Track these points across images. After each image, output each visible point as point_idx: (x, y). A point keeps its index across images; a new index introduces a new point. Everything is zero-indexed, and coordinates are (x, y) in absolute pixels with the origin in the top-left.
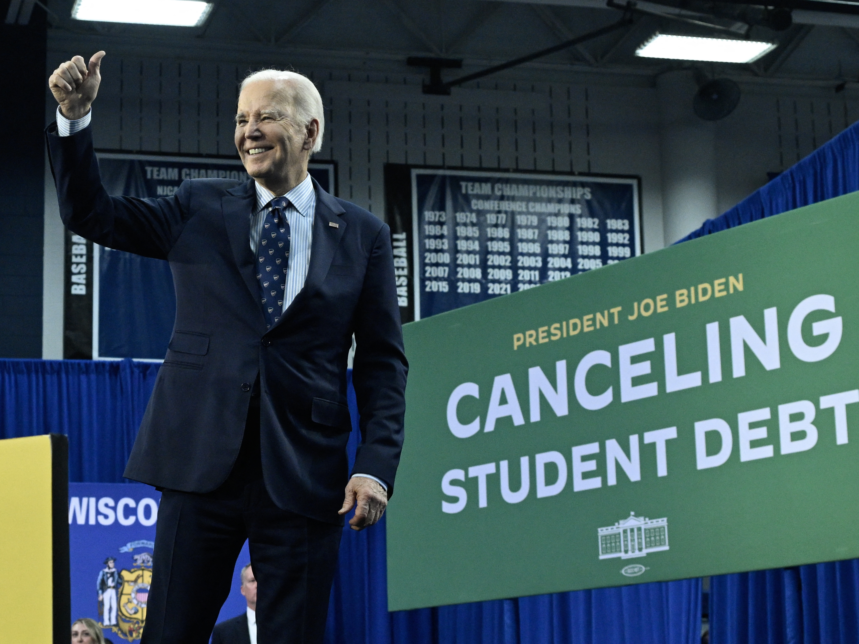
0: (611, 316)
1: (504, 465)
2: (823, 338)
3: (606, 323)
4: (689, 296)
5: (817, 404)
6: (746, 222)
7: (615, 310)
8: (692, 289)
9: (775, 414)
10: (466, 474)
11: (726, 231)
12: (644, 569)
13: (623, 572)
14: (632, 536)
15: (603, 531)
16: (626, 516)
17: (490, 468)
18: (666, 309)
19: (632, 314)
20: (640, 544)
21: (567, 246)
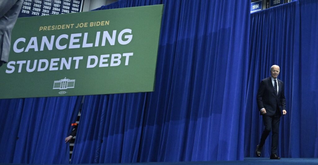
0: (71, 26)
1: (29, 62)
2: (127, 39)
3: (69, 27)
4: (94, 24)
5: (122, 55)
6: (113, 8)
7: (72, 25)
8: (95, 22)
9: (111, 56)
10: (16, 63)
11: (107, 10)
12: (66, 92)
13: (59, 93)
14: (64, 84)
15: (55, 82)
16: (63, 78)
17: (24, 62)
18: (87, 26)
19: (77, 26)
20: (66, 86)
21: (60, 5)
